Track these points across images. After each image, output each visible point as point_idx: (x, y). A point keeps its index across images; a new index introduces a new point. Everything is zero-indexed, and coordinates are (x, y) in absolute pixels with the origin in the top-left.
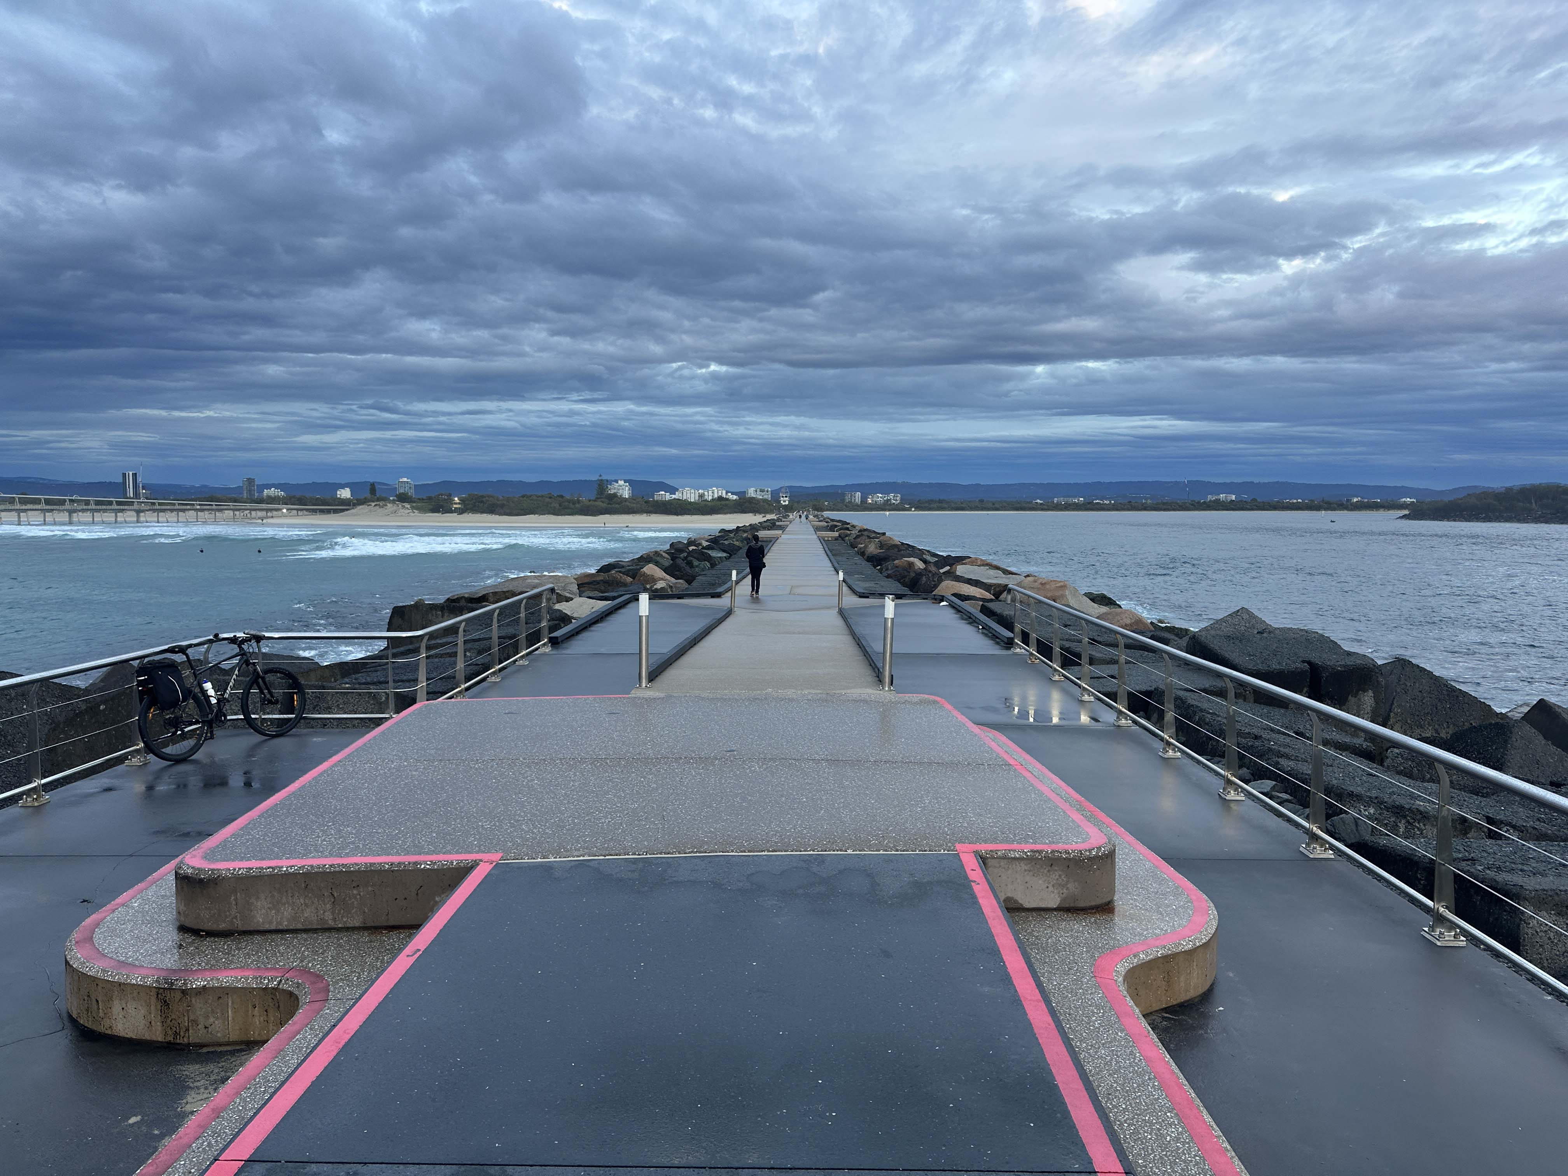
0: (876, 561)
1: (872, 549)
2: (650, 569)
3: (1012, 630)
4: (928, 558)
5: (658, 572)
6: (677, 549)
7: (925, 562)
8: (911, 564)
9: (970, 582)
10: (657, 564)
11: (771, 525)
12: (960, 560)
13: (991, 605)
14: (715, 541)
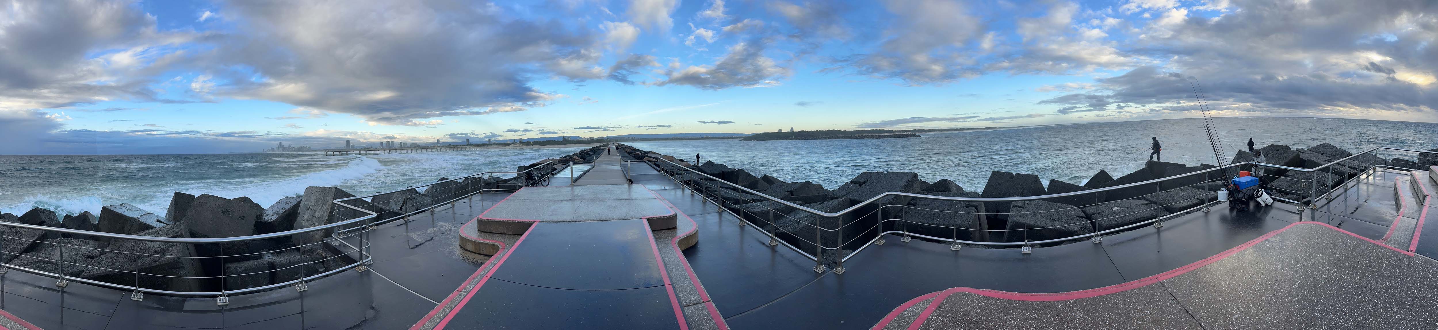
0: (629, 153)
1: (629, 150)
2: (575, 157)
3: (660, 167)
4: (642, 152)
5: (577, 158)
6: (582, 152)
7: (641, 153)
8: (638, 154)
9: (651, 157)
10: (577, 156)
11: (604, 146)
12: (649, 152)
13: (656, 163)
14: (591, 150)
